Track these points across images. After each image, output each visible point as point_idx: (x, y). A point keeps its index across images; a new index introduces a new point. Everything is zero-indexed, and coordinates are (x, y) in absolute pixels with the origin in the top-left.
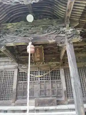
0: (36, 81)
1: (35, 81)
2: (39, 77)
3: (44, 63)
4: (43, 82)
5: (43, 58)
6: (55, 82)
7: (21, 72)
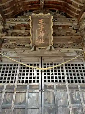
0: (36, 83)
1: (32, 84)
2: (41, 71)
3: (53, 48)
4: (51, 87)
5: (51, 38)
6: (77, 88)
7: (5, 64)
